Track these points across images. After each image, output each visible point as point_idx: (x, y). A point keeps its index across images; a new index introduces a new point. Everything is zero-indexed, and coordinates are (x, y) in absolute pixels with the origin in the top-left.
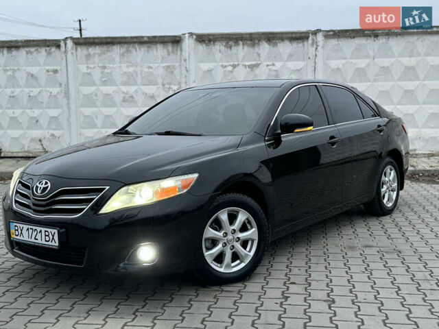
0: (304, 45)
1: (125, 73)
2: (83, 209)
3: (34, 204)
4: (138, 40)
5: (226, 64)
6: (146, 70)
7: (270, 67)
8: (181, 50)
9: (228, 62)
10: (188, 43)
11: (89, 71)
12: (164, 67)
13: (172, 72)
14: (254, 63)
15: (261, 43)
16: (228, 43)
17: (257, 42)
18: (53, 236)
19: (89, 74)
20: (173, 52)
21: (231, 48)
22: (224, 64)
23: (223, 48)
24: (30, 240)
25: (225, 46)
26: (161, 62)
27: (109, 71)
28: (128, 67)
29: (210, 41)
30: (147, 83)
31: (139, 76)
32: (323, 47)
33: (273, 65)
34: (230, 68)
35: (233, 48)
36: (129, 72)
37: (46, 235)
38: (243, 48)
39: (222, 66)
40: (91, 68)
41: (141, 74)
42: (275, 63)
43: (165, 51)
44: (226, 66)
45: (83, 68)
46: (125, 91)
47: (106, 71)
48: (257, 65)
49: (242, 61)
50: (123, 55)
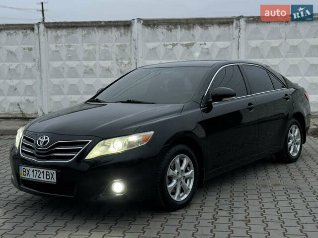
0: (229, 28)
1: (86, 50)
2: (73, 156)
3: (37, 153)
4: (97, 24)
5: (168, 43)
6: (103, 48)
7: (202, 46)
8: (131, 32)
9: (169, 41)
10: (137, 27)
11: (57, 49)
12: (117, 46)
13: (124, 50)
14: (189, 43)
15: (195, 27)
16: (169, 26)
17: (192, 25)
18: (52, 175)
19: (58, 51)
20: (125, 34)
21: (171, 30)
22: (166, 43)
23: (165, 31)
24: (35, 178)
25: (166, 29)
26: (115, 42)
27: (73, 49)
28: (88, 45)
29: (154, 25)
30: (103, 58)
31: (98, 53)
32: (245, 30)
33: (205, 44)
34: (170, 47)
35: (173, 30)
36: (89, 50)
37: (47, 175)
38: (181, 31)
39: (164, 45)
40: (59, 47)
41: (99, 51)
42: (207, 43)
43: (118, 33)
44: (167, 45)
45: (53, 47)
46: (86, 65)
47: (71, 49)
48: (192, 44)
49: (180, 41)
50: (85, 37)
